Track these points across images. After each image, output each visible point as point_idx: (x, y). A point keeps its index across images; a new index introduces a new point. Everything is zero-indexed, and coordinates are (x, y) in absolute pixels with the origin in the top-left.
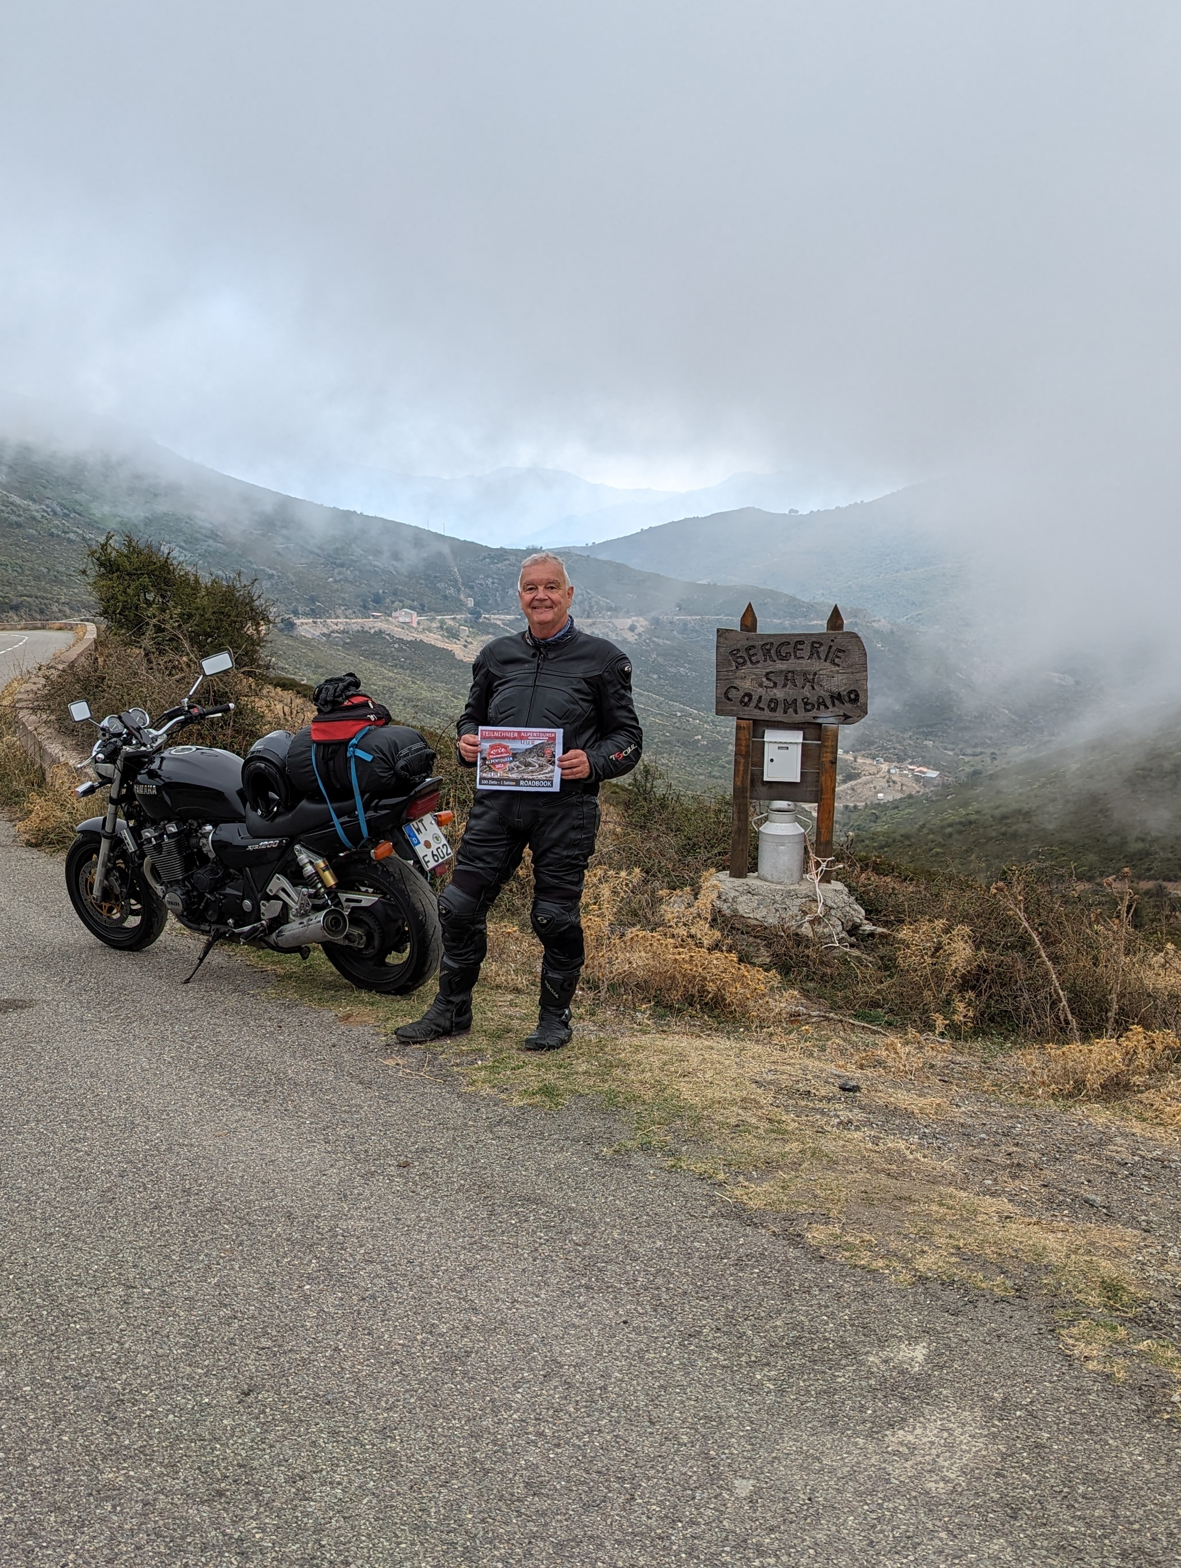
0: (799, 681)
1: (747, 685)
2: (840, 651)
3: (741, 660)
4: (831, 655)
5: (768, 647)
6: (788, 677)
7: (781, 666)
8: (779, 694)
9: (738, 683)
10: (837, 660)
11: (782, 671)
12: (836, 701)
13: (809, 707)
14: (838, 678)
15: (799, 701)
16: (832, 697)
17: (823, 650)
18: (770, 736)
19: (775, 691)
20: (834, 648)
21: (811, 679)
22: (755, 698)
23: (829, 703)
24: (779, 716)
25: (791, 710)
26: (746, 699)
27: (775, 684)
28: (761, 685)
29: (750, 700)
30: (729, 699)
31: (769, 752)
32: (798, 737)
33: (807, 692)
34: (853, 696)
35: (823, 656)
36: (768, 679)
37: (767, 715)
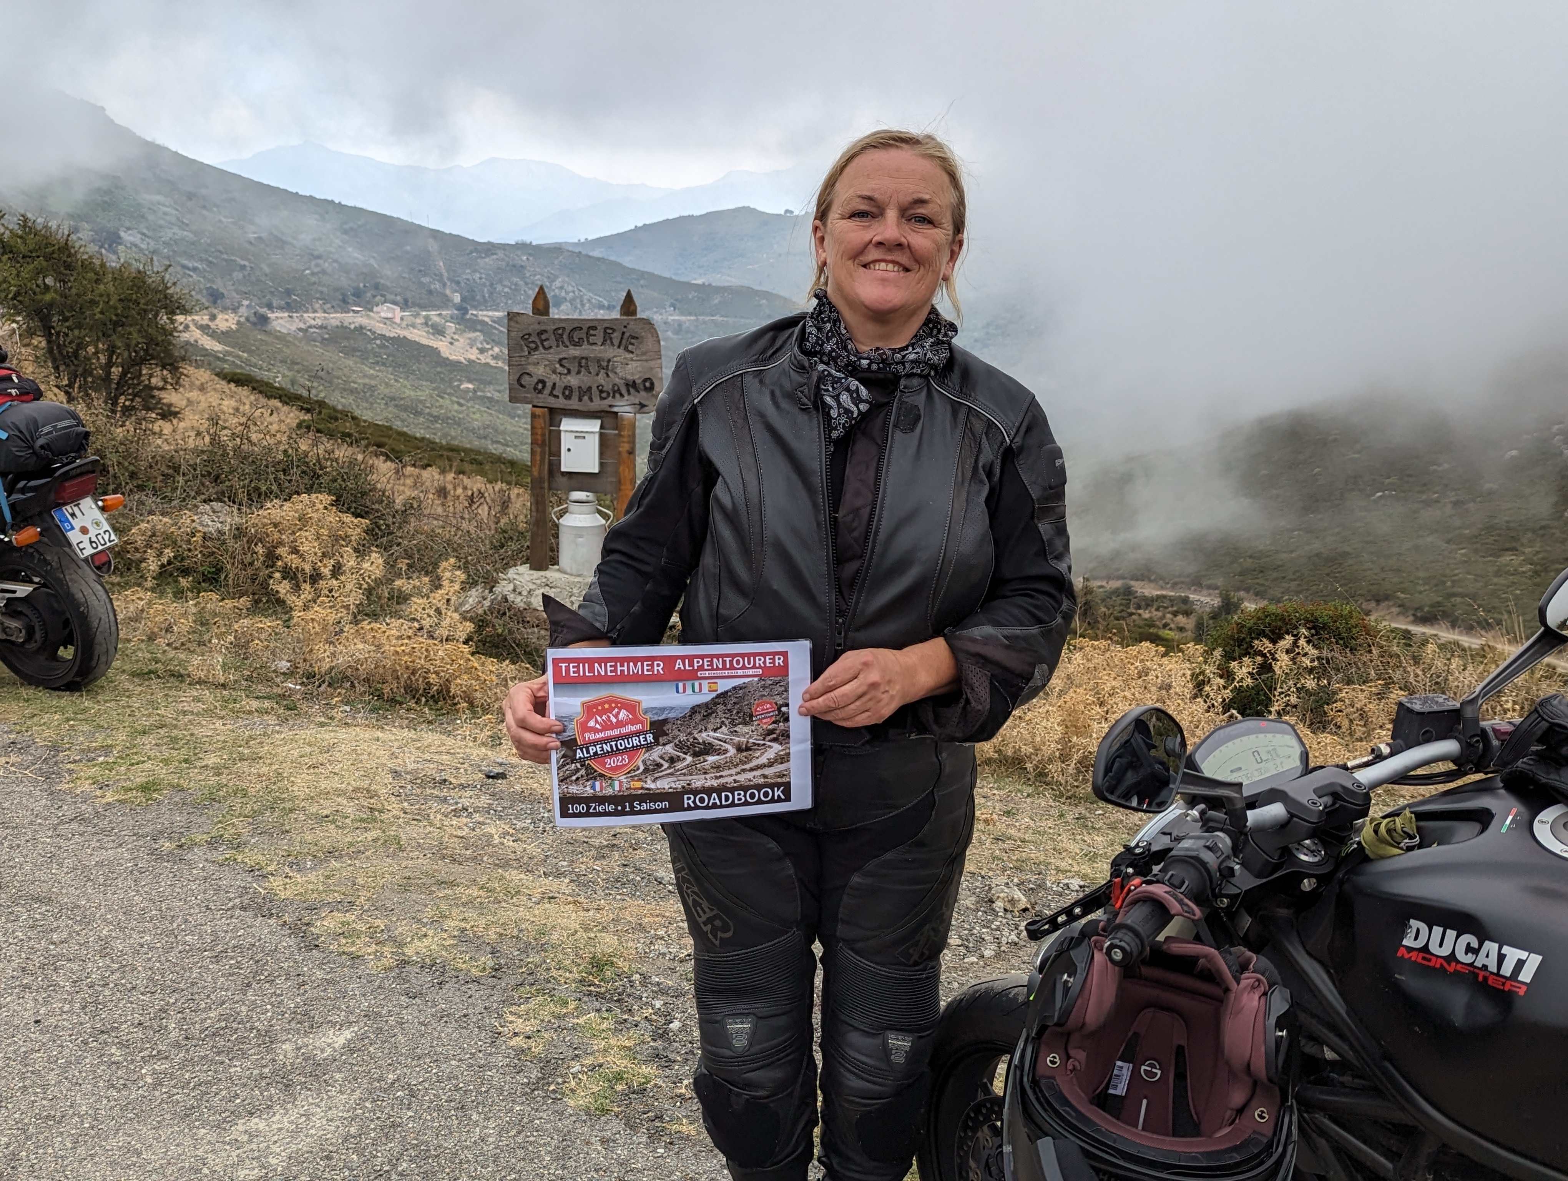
0: (593, 369)
1: (540, 371)
2: (633, 337)
3: (533, 345)
4: (624, 342)
5: (560, 332)
6: (582, 364)
7: (574, 352)
8: (573, 381)
9: (531, 369)
10: (630, 347)
11: (575, 358)
12: (632, 390)
13: (604, 395)
14: (632, 365)
15: (594, 389)
16: (627, 385)
17: (616, 336)
18: (567, 425)
19: (569, 377)
20: (627, 335)
21: (605, 366)
22: (549, 385)
23: (624, 391)
24: (573, 404)
25: (586, 398)
26: (540, 386)
27: (569, 371)
28: (554, 372)
29: (544, 387)
30: (522, 386)
31: (566, 441)
32: (594, 426)
33: (601, 379)
34: (648, 384)
35: (616, 342)
36: (561, 365)
37: (561, 403)
